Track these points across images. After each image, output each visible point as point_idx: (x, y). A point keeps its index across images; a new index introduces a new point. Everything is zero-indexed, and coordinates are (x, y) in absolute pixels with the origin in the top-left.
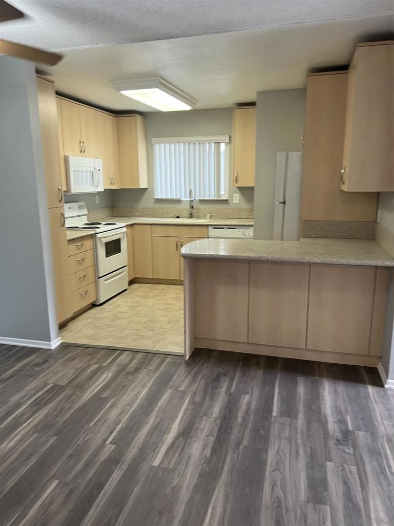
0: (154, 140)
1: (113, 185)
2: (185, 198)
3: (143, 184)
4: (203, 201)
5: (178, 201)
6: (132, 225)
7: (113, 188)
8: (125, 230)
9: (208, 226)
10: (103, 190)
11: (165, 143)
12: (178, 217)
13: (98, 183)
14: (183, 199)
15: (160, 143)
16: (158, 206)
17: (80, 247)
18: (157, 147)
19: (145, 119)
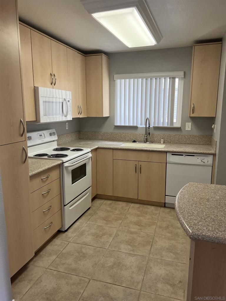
0: (115, 76)
1: (81, 114)
2: (141, 125)
3: (106, 114)
4: (157, 128)
5: (135, 128)
6: (96, 149)
7: (81, 116)
8: (90, 155)
9: (166, 152)
10: (72, 119)
11: (125, 78)
12: (134, 141)
13: (67, 113)
14: (139, 126)
15: (121, 78)
16: (117, 131)
17: (44, 180)
18: (118, 82)
19: (109, 58)
